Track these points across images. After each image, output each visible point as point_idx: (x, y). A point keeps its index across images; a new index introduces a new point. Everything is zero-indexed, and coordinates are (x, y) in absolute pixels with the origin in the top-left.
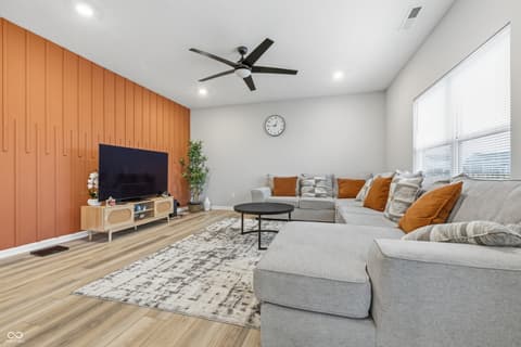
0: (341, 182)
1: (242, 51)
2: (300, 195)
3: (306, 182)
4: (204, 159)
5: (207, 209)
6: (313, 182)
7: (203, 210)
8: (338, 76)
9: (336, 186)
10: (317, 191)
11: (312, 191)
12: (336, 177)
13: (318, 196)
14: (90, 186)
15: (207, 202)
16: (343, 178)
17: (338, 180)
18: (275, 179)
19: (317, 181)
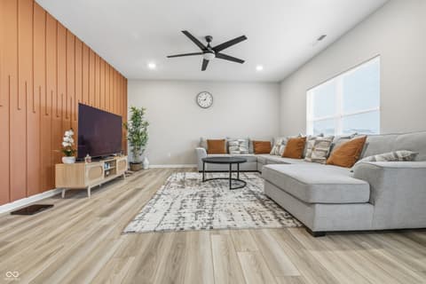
0: (255, 144)
1: (208, 39)
2: (228, 153)
3: (231, 143)
4: (147, 124)
5: (146, 168)
6: (237, 143)
7: (143, 169)
8: (259, 68)
9: (252, 146)
10: (241, 150)
11: (238, 150)
12: (252, 139)
13: (242, 153)
14: (65, 144)
15: (146, 162)
16: (256, 140)
17: (254, 142)
18: (208, 141)
19: (240, 142)
